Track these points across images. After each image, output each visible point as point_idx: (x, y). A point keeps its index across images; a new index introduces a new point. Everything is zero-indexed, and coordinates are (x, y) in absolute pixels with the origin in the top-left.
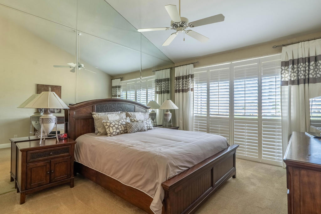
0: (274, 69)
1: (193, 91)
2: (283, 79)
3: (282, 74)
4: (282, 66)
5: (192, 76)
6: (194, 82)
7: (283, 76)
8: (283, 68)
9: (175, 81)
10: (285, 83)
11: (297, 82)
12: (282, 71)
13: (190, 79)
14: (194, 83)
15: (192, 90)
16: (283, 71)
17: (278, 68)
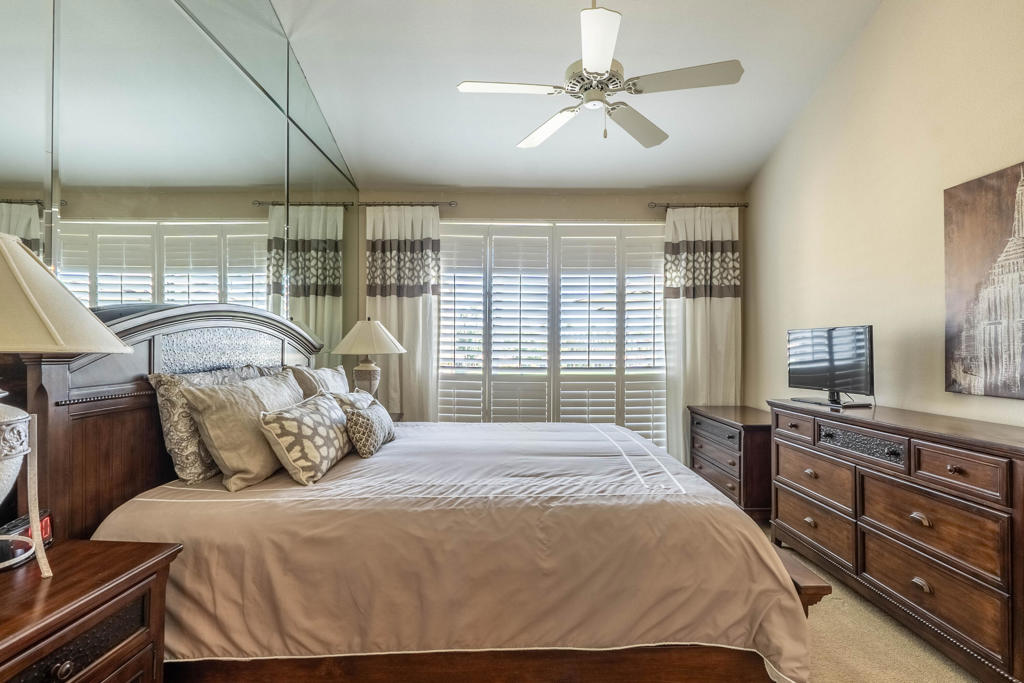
0: (651, 257)
1: (439, 295)
2: (668, 283)
3: (666, 270)
4: (666, 252)
5: (436, 245)
6: (442, 266)
7: (668, 275)
8: (668, 256)
9: (368, 253)
10: (670, 293)
11: (692, 292)
12: (665, 265)
13: (429, 252)
14: (441, 270)
15: (436, 289)
16: (669, 265)
17: (658, 256)
